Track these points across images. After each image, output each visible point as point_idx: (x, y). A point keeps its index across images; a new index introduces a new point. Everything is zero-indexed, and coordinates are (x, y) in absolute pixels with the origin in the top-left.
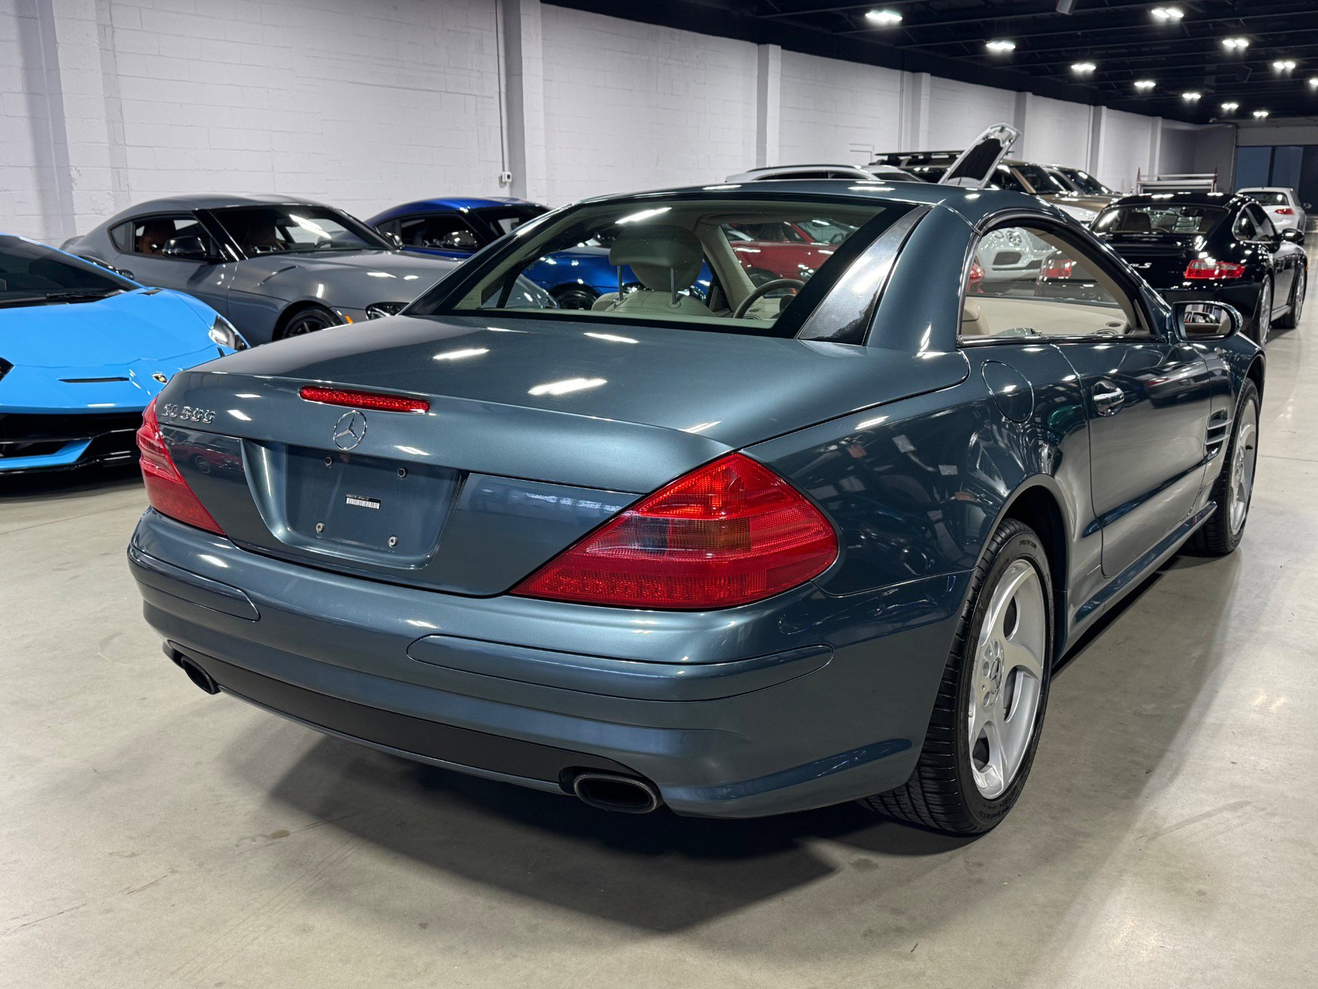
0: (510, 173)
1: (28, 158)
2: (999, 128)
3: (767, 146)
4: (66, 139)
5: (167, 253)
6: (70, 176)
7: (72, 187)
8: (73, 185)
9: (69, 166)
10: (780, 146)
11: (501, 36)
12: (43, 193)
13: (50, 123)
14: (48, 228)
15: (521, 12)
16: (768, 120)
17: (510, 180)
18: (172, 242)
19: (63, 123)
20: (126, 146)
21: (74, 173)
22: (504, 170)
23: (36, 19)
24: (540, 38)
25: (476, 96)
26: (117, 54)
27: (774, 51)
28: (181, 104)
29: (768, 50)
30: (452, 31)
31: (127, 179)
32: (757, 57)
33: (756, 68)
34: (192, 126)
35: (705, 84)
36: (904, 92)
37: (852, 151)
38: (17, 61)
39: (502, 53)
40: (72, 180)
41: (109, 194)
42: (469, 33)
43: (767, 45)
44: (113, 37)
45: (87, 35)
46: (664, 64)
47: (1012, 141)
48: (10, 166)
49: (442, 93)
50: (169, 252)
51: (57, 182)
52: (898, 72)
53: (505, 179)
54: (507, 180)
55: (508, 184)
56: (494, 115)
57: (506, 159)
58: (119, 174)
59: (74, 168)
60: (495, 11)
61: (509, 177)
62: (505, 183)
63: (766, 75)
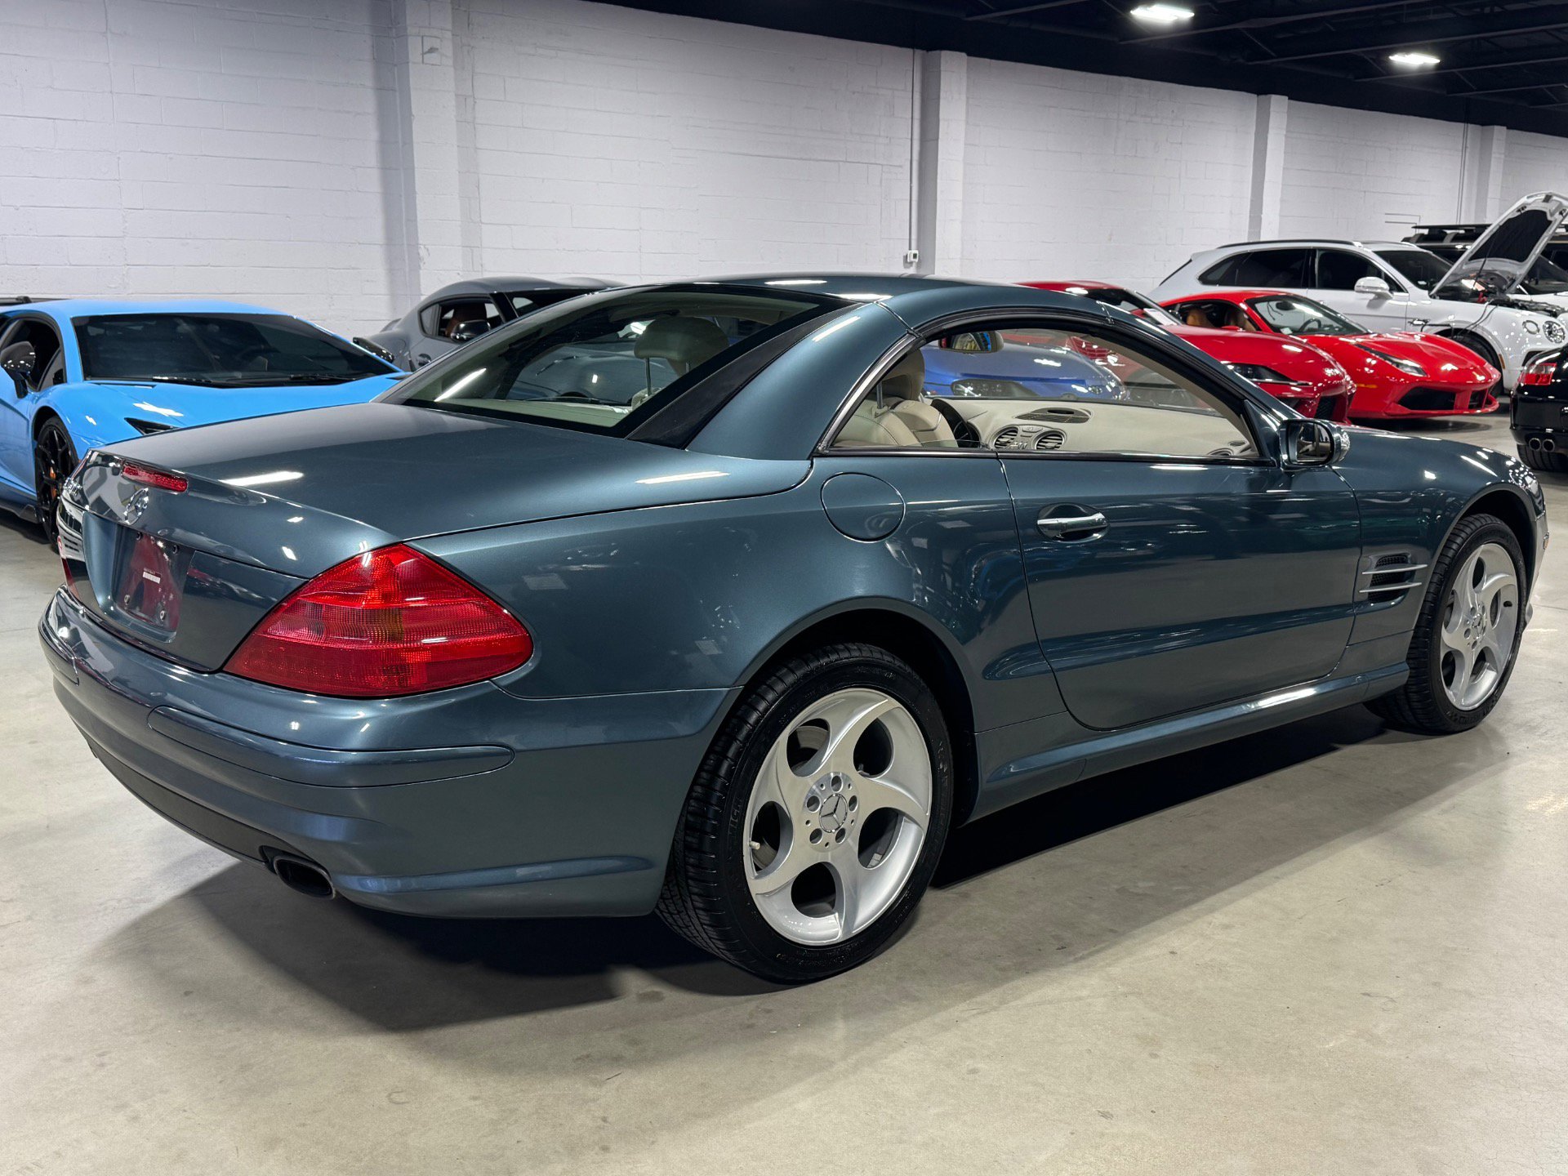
0: (917, 252)
1: (378, 234)
2: (1543, 197)
3: (1262, 216)
4: (416, 217)
5: (455, 337)
6: (419, 254)
7: (419, 266)
8: (422, 265)
9: (418, 244)
10: (1281, 216)
11: (917, 96)
12: (391, 272)
13: (403, 199)
14: (395, 309)
15: (942, 68)
16: (1266, 185)
17: (917, 260)
18: (462, 326)
19: (415, 198)
20: (482, 223)
21: (422, 252)
22: (910, 249)
23: (395, 91)
24: (964, 97)
25: (882, 165)
26: (476, 126)
27: (1279, 105)
28: (543, 179)
29: (1270, 102)
30: (858, 92)
31: (481, 259)
32: (1255, 111)
33: (1255, 124)
34: (553, 202)
35: (1181, 143)
36: (1468, 150)
37: (1386, 222)
38: (374, 135)
39: (917, 115)
40: (420, 259)
41: (459, 274)
42: (878, 94)
43: (1268, 96)
44: (474, 109)
45: (444, 107)
46: (1127, 122)
47: (1564, 214)
48: (359, 244)
49: (841, 163)
50: (458, 337)
51: (407, 261)
52: (1461, 125)
53: (910, 259)
54: (912, 260)
55: (914, 264)
56: (902, 187)
57: (914, 237)
58: (472, 252)
59: (422, 247)
60: (911, 69)
61: (915, 256)
62: (911, 263)
63: (1266, 131)
